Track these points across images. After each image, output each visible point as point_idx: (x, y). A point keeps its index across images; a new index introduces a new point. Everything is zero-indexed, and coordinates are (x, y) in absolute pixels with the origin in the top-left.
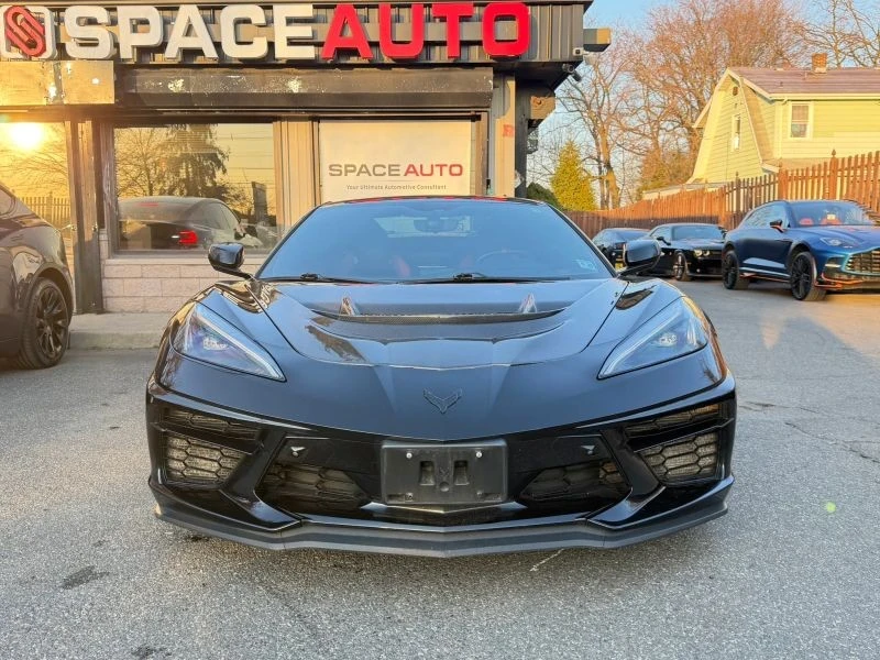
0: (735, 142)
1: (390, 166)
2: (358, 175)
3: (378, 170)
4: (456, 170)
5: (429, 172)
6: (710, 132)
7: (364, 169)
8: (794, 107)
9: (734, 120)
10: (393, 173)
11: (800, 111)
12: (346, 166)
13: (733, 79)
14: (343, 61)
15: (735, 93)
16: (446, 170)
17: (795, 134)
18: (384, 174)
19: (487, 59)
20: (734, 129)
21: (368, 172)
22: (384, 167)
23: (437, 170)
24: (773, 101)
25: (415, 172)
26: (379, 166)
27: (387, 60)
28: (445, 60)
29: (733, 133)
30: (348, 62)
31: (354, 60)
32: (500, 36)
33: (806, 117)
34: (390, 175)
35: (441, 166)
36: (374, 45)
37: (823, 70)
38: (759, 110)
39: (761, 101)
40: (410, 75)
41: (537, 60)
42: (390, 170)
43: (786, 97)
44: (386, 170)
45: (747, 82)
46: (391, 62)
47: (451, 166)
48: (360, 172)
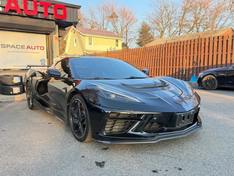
0: (75, 45)
1: (22, 46)
2: (11, 48)
3: (18, 47)
4: (42, 48)
5: (34, 48)
6: (68, 42)
7: (13, 46)
8: (89, 38)
9: (75, 39)
10: (23, 48)
11: (90, 39)
12: (7, 45)
13: (74, 29)
14: (10, 13)
15: (74, 33)
16: (39, 48)
17: (89, 44)
18: (20, 48)
19: (54, 19)
20: (75, 41)
21: (14, 47)
22: (20, 46)
23: (36, 48)
24: (85, 36)
25: (30, 48)
26: (18, 45)
27: (24, 15)
28: (42, 17)
29: (74, 43)
30: (12, 14)
31: (13, 13)
32: (58, 14)
33: (91, 40)
34: (22, 48)
35: (38, 47)
36: (22, 10)
37: (93, 30)
38: (81, 38)
39: (81, 36)
40: (31, 20)
41: (67, 21)
42: (22, 47)
43: (87, 35)
44: (21, 47)
45: (77, 30)
46: (25, 15)
47: (41, 47)
48: (12, 47)
